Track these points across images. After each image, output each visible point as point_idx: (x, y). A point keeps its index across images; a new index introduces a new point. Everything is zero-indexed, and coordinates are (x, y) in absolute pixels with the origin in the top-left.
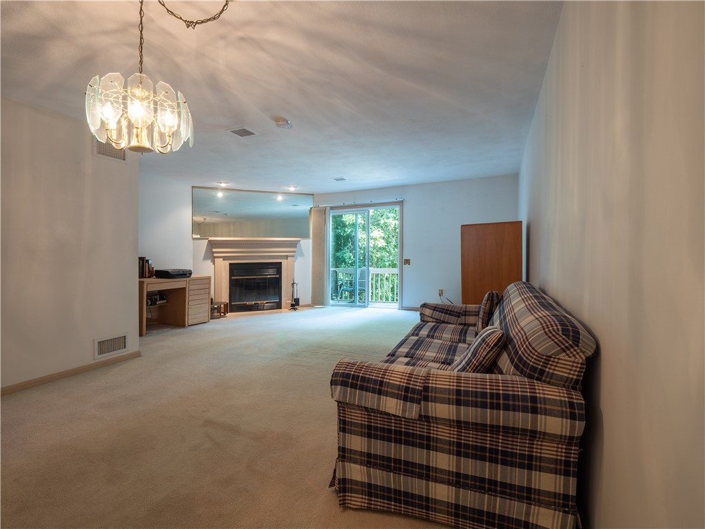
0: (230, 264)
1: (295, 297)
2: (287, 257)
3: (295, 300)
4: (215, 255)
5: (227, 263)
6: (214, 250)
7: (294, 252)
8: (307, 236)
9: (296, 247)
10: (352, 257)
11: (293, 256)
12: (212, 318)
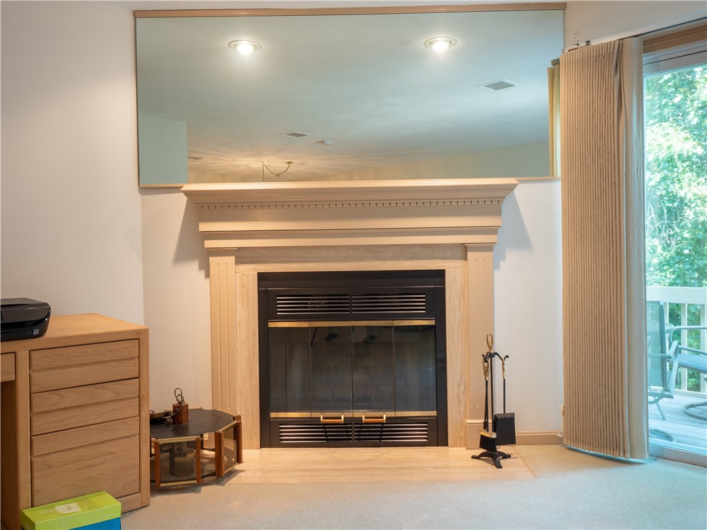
0: (262, 277)
1: (499, 410)
2: (464, 249)
3: (496, 420)
4: (209, 244)
5: (250, 272)
6: (205, 227)
7: (492, 230)
8: (542, 171)
9: (497, 212)
10: (659, 249)
11: (487, 248)
12: (156, 489)
